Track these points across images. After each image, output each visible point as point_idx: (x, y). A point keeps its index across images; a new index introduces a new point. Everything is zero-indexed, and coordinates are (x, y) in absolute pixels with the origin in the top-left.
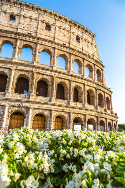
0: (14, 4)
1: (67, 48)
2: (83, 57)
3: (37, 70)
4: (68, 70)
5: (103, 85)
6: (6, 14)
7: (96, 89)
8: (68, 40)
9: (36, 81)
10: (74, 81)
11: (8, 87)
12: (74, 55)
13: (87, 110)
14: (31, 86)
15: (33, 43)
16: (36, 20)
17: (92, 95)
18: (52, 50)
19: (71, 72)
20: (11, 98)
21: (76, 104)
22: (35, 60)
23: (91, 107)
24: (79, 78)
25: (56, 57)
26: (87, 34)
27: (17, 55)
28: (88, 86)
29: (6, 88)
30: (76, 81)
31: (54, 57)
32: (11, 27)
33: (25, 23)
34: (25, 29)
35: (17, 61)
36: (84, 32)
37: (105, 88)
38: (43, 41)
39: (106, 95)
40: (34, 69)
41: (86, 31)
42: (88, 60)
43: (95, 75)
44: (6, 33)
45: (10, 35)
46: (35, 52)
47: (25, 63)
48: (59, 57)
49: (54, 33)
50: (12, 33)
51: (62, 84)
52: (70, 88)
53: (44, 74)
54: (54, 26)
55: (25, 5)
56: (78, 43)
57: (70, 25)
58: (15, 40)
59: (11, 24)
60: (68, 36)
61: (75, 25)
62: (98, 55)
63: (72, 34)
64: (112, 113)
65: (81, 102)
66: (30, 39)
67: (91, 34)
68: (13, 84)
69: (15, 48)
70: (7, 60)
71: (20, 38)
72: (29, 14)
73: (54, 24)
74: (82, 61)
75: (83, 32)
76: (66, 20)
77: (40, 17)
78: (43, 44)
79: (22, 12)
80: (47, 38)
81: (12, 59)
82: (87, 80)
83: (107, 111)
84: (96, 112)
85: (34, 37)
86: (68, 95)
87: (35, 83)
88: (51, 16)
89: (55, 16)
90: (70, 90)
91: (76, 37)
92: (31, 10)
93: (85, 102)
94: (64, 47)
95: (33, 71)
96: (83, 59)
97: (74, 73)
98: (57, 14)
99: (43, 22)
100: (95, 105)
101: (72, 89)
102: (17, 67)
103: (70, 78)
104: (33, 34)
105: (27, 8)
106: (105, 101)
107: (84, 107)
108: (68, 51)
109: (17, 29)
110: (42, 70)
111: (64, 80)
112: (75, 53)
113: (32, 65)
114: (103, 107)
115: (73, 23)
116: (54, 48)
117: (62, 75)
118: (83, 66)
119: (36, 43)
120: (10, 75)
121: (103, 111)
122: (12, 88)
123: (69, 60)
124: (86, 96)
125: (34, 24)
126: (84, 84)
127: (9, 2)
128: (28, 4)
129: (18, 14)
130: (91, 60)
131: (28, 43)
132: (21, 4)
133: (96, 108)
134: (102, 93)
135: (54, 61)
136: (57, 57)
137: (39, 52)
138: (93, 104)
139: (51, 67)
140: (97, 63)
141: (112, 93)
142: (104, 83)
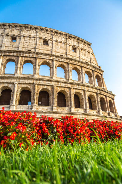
0: (14, 27)
1: (64, 58)
2: (81, 64)
3: (38, 82)
4: (67, 78)
5: (104, 89)
6: (8, 37)
7: (96, 93)
8: (65, 51)
9: (37, 92)
10: (74, 89)
11: (12, 100)
12: (72, 64)
13: (89, 115)
14: (33, 97)
15: (33, 58)
16: (35, 38)
17: (94, 100)
18: (50, 62)
19: (70, 80)
20: (16, 110)
21: (78, 110)
22: (35, 73)
23: (94, 112)
24: (78, 85)
25: (54, 68)
26: (83, 43)
27: (20, 70)
28: (89, 91)
29: (11, 101)
30: (76, 88)
31: (53, 68)
32: (13, 47)
33: (25, 41)
34: (25, 47)
35: (19, 76)
36: (80, 42)
37: (106, 92)
38: (42, 55)
39: (108, 99)
40: (35, 81)
41: (82, 41)
42: (86, 67)
43: (94, 80)
44: (9, 52)
45: (12, 53)
46: (35, 65)
47: (26, 76)
48: (58, 68)
49: (51, 47)
50: (13, 51)
51: (63, 92)
52: (70, 95)
53: (44, 85)
54: (51, 40)
55: (24, 27)
56: (75, 53)
57: (66, 37)
58: (17, 58)
59: (13, 44)
60: (64, 47)
61: (71, 37)
62: (96, 61)
63: (68, 45)
64: (116, 116)
65: (83, 108)
66: (30, 55)
67: (87, 43)
68: (17, 97)
69: (17, 64)
70: (11, 76)
71: (21, 55)
72: (27, 34)
73: (50, 39)
74: (80, 69)
75: (78, 42)
76: (61, 34)
77: (38, 35)
78: (42, 57)
79: (22, 33)
80: (45, 52)
81: (15, 75)
82: (87, 86)
83: (111, 114)
84: (99, 116)
85: (33, 53)
86: (69, 102)
87: (37, 93)
88: (47, 33)
89: (51, 32)
90: (70, 97)
91: (73, 48)
92: (30, 30)
93: (86, 107)
94: (61, 58)
95: (34, 83)
96: (81, 67)
97: (73, 80)
98: (53, 30)
99: (40, 38)
100: (97, 109)
101: (72, 96)
102: (20, 81)
103: (70, 86)
104: (33, 51)
105: (26, 29)
106: (107, 105)
107: (86, 113)
108: (65, 61)
109: (18, 47)
110: (42, 82)
111: (64, 88)
112: (72, 62)
113: (33, 77)
114: (106, 111)
115: (69, 36)
116: (52, 60)
117: (62, 84)
118: (82, 73)
119: (35, 58)
120: (14, 89)
121: (106, 115)
122: (16, 101)
123: (67, 69)
124: (87, 101)
125: (33, 41)
126: (84, 91)
127: (10, 26)
128: (26, 25)
129: (19, 35)
130: (89, 67)
131: (29, 59)
132: (20, 26)
133: (99, 112)
134: (104, 97)
135: (53, 72)
136: (56, 68)
137: (38, 65)
138: (95, 109)
139: (51, 77)
140: (95, 69)
141: (114, 96)
142: (105, 87)
